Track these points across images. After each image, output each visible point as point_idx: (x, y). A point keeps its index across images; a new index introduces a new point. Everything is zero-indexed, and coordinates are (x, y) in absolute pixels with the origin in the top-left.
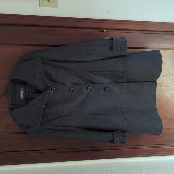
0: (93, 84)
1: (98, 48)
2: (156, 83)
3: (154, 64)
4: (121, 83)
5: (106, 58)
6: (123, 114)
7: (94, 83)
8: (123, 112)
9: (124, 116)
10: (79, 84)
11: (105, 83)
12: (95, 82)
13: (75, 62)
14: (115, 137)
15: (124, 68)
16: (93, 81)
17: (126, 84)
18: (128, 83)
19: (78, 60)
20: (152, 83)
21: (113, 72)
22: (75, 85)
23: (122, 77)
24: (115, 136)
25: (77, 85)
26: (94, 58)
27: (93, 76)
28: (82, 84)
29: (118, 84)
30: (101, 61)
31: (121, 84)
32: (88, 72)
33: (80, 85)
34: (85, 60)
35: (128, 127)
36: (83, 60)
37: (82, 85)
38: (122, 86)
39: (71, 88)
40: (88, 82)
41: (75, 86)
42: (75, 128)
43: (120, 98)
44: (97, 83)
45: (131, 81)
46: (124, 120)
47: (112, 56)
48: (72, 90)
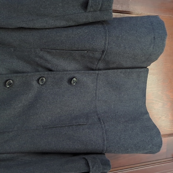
0: (50, 72)
1: (60, 4)
2: (148, 70)
3: (154, 38)
4: (96, 70)
5: (73, 24)
6: (101, 123)
7: (50, 70)
8: (99, 119)
9: (102, 127)
10: (23, 72)
11: (70, 71)
12: (53, 69)
13: (15, 29)
14: (91, 167)
15: (105, 44)
16: (49, 66)
17: (104, 71)
18: (107, 71)
19: (20, 26)
20: (142, 70)
21: (86, 52)
22: (15, 75)
23: (100, 60)
24: (90, 164)
25: (19, 75)
26: (52, 23)
27: (49, 57)
28: (28, 72)
29: (92, 72)
30: (65, 29)
31: (97, 72)
32: (41, 50)
33: (25, 74)
34: (34, 27)
35: (109, 146)
36: (31, 25)
37: (29, 74)
38: (98, 75)
39: (7, 80)
40: (40, 69)
41: (16, 77)
42: (15, 155)
43: (94, 95)
44: (57, 71)
45: (111, 66)
46: (103, 133)
47: (84, 20)
48: (10, 84)
